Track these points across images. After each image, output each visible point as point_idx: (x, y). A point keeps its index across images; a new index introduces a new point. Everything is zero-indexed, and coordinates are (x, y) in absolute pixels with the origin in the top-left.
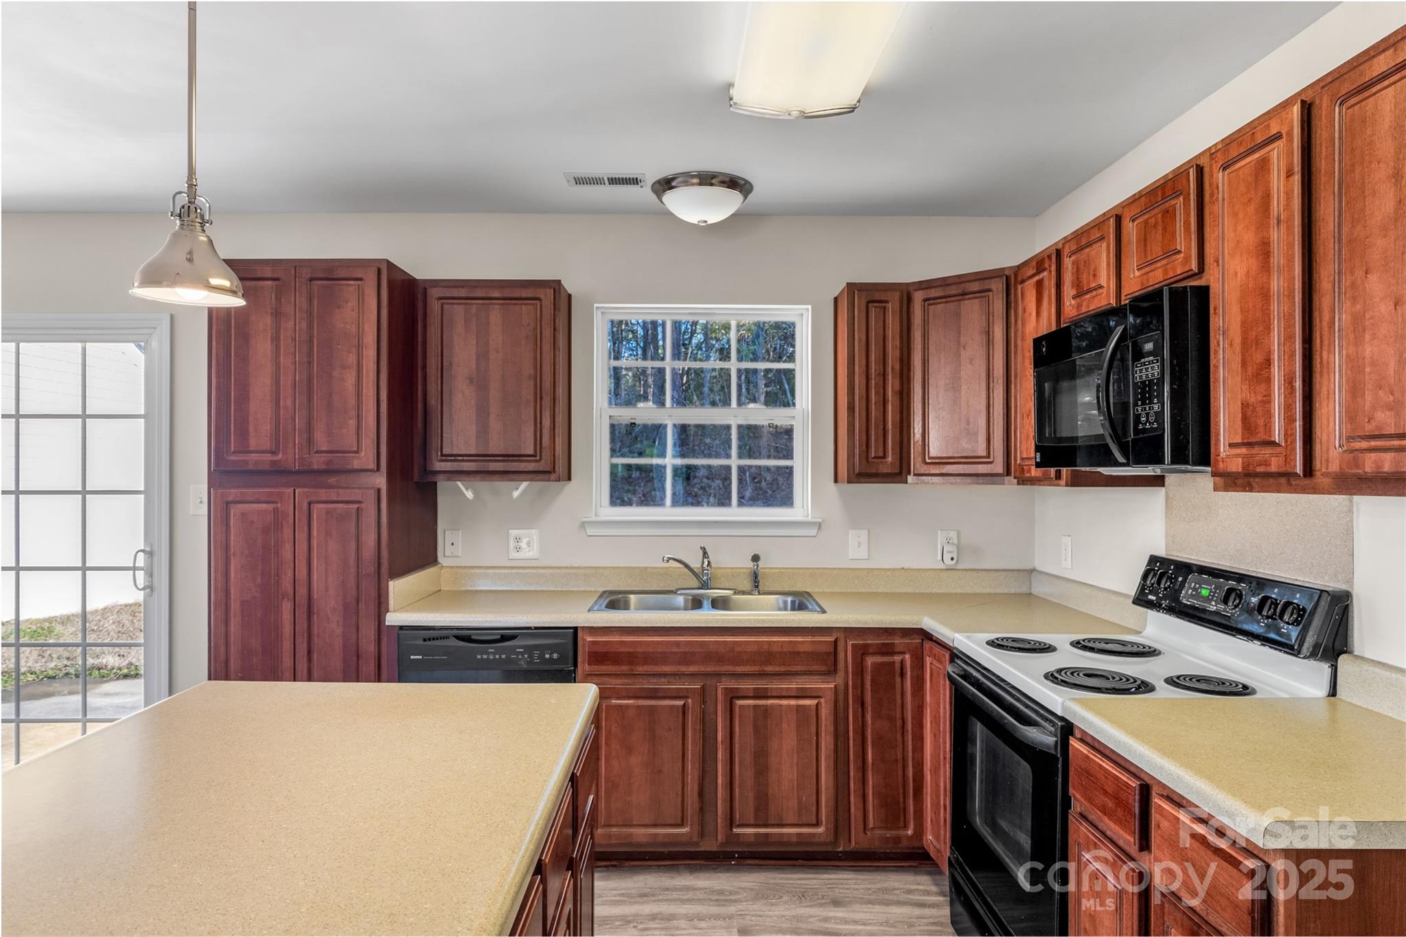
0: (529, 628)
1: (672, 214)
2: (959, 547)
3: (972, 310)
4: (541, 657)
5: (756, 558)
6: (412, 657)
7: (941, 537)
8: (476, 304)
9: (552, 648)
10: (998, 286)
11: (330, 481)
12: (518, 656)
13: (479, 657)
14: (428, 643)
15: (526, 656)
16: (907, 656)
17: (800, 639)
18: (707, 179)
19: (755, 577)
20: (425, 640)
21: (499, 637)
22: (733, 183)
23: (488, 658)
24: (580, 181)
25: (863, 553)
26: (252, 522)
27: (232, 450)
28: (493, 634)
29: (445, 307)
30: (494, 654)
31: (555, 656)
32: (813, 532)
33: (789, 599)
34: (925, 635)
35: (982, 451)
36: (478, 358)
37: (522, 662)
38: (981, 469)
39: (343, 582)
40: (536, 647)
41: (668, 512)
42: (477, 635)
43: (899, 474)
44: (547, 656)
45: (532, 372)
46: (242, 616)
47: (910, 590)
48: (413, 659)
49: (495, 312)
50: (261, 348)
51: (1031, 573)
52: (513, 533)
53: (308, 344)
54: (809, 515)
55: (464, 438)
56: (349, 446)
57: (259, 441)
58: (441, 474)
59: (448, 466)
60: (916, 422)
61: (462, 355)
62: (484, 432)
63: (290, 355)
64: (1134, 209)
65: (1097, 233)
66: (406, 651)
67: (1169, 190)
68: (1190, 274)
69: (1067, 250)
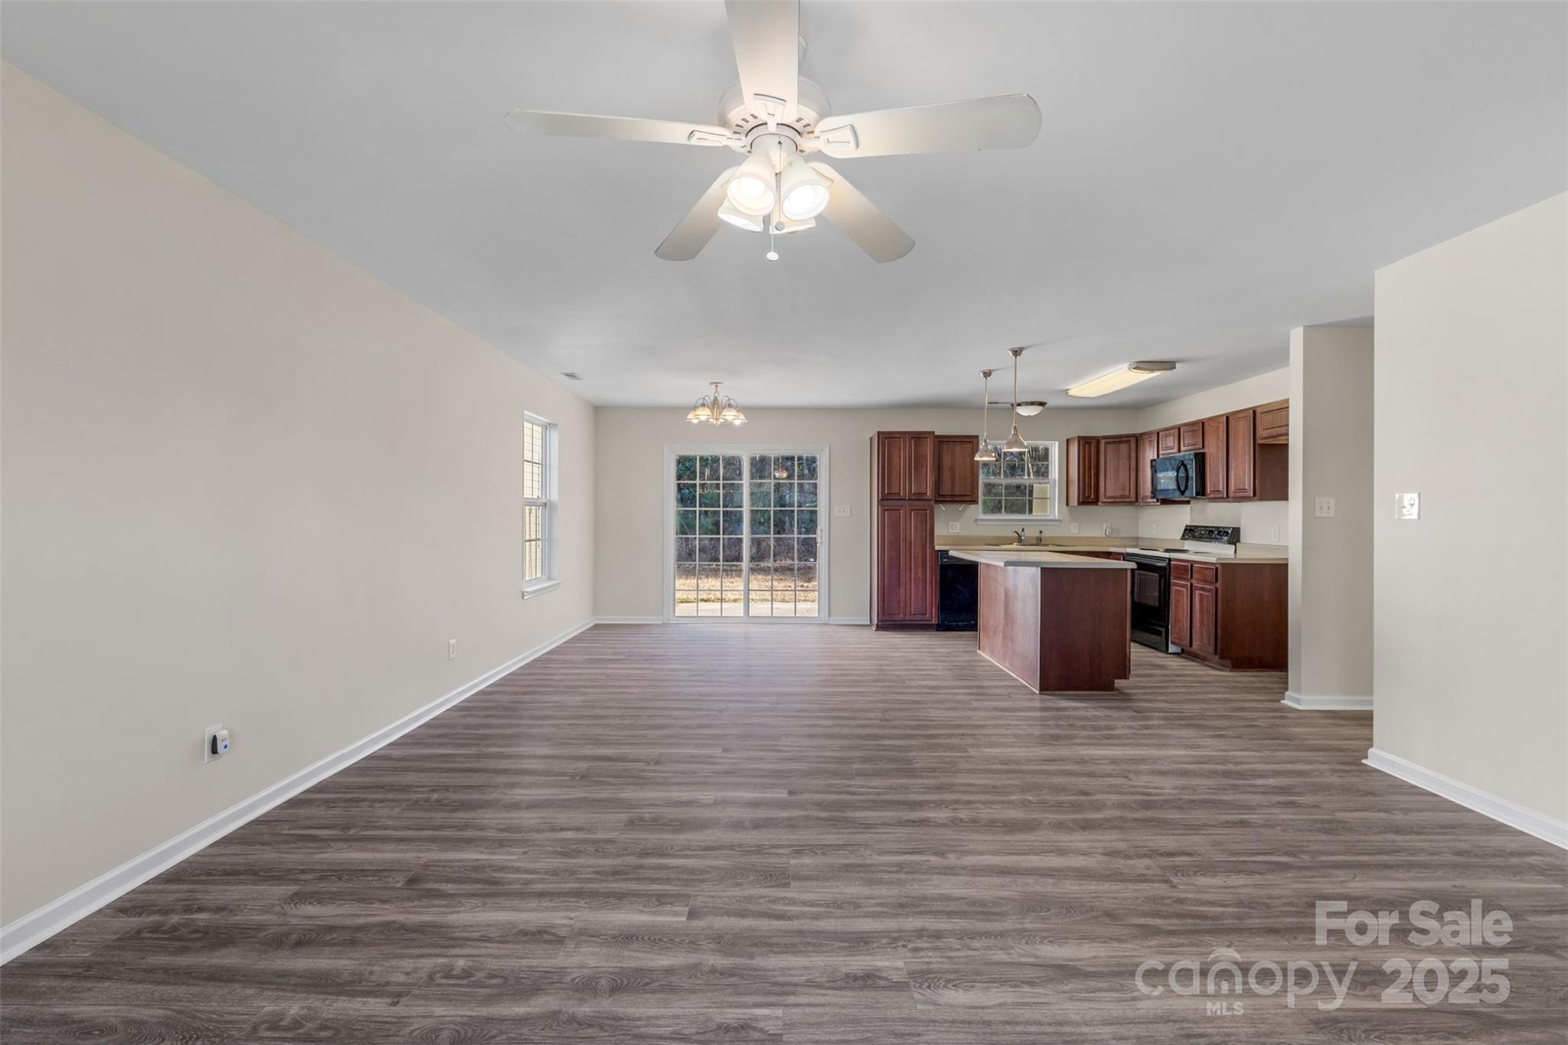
1: (1018, 413)
2: (1112, 529)
3: (1124, 447)
5: (1041, 532)
7: (1105, 526)
8: (951, 444)
10: (1133, 440)
18: (1033, 404)
19: (1040, 539)
22: (1042, 404)
25: (1076, 531)
26: (894, 517)
27: (886, 493)
29: (941, 445)
32: (1058, 523)
35: (1127, 494)
36: (952, 461)
38: (1128, 500)
39: (921, 536)
41: (1004, 516)
43: (1095, 502)
45: (970, 467)
49: (958, 448)
50: (895, 460)
51: (1138, 538)
52: (950, 524)
53: (910, 458)
54: (1057, 518)
55: (946, 489)
56: (924, 491)
57: (895, 490)
58: (937, 502)
59: (941, 499)
60: (1102, 484)
61: (947, 461)
62: (953, 487)
63: (905, 462)
64: (1185, 428)
65: (1172, 431)
66: (943, 558)
67: (1195, 426)
68: (1201, 449)
69: (1162, 433)
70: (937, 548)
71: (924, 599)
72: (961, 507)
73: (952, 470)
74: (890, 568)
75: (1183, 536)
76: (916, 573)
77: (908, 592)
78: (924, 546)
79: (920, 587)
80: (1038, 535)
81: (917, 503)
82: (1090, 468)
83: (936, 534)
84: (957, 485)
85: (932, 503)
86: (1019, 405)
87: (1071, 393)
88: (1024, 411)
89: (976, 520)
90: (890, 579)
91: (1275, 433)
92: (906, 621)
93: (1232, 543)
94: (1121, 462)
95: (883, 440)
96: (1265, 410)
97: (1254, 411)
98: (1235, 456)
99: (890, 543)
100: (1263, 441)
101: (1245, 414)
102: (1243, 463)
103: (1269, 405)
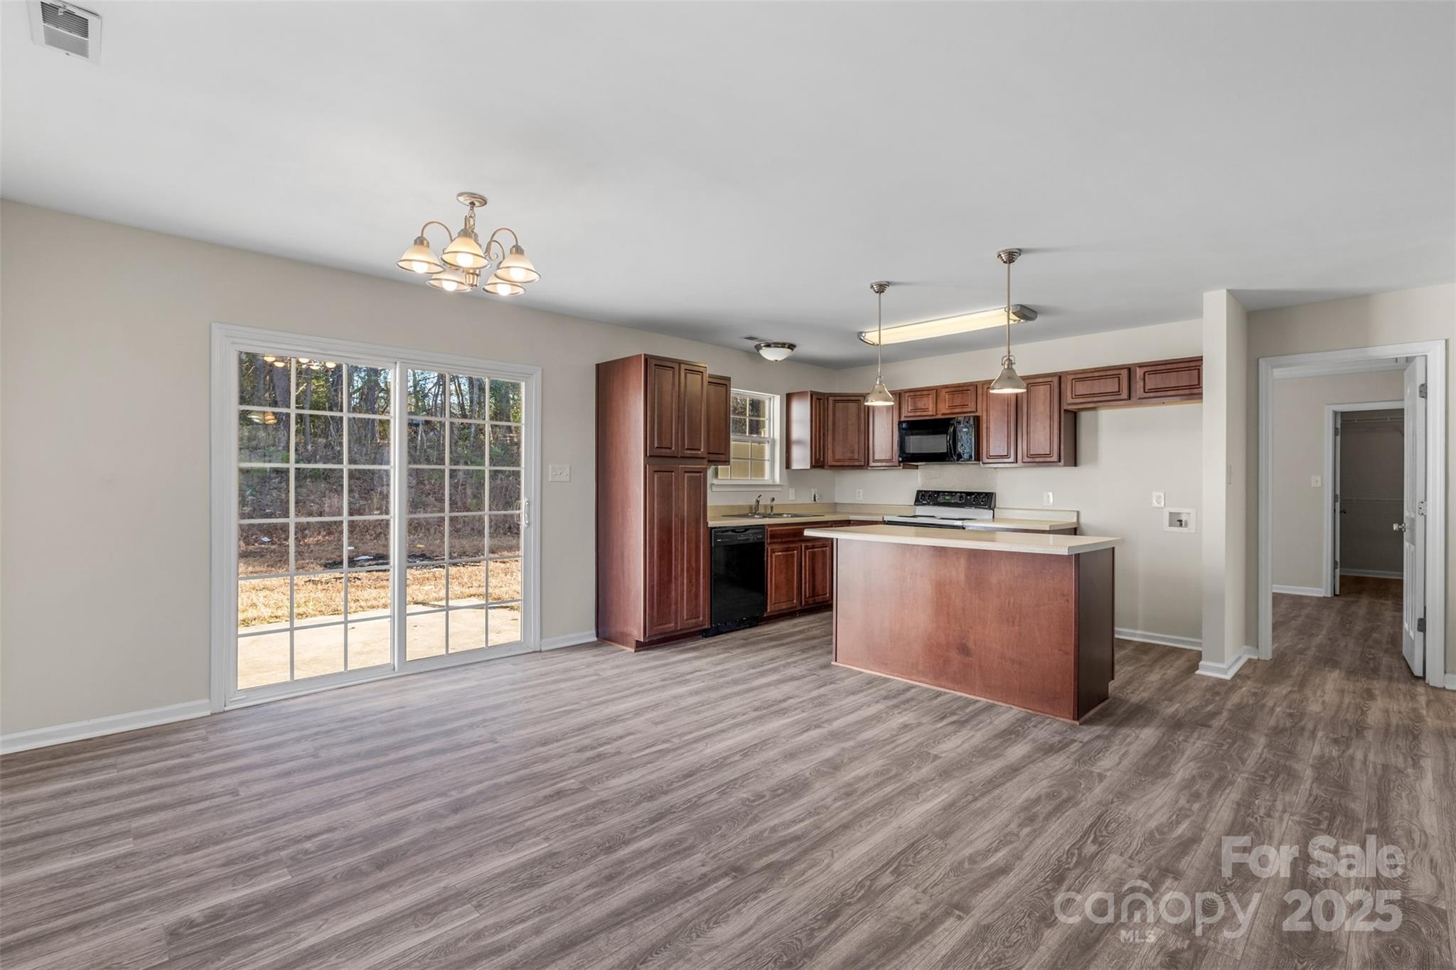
0: (753, 526)
1: (762, 356)
3: (852, 407)
4: (757, 537)
5: (773, 500)
6: (717, 540)
9: (759, 533)
10: (862, 399)
11: (689, 462)
12: (750, 537)
13: (739, 538)
14: (723, 534)
15: (753, 537)
18: (783, 345)
20: (722, 532)
21: (744, 530)
22: (791, 347)
23: (742, 539)
26: (664, 481)
27: (655, 446)
30: (743, 537)
31: (761, 536)
32: (780, 489)
35: (856, 457)
37: (751, 540)
38: (857, 464)
39: (695, 508)
42: (737, 529)
43: (822, 465)
44: (759, 537)
45: (723, 417)
50: (666, 399)
51: (836, 504)
54: (778, 482)
56: (697, 446)
57: (666, 442)
58: (710, 461)
60: (829, 445)
63: (677, 404)
64: (948, 390)
65: (926, 393)
66: (716, 537)
67: (965, 388)
68: (974, 412)
69: (907, 394)
70: (711, 524)
71: (697, 595)
75: (916, 501)
76: (689, 561)
77: (680, 590)
78: (697, 521)
79: (693, 580)
80: (769, 502)
81: (691, 462)
82: (820, 427)
83: (709, 503)
85: (705, 462)
86: (768, 346)
87: (867, 336)
88: (770, 355)
91: (1096, 399)
92: (677, 631)
93: (990, 508)
94: (849, 422)
95: (654, 367)
96: (1079, 376)
97: (1060, 377)
98: (1032, 421)
99: (660, 520)
100: (1070, 408)
101: (1050, 379)
102: (1044, 428)
103: (1084, 371)
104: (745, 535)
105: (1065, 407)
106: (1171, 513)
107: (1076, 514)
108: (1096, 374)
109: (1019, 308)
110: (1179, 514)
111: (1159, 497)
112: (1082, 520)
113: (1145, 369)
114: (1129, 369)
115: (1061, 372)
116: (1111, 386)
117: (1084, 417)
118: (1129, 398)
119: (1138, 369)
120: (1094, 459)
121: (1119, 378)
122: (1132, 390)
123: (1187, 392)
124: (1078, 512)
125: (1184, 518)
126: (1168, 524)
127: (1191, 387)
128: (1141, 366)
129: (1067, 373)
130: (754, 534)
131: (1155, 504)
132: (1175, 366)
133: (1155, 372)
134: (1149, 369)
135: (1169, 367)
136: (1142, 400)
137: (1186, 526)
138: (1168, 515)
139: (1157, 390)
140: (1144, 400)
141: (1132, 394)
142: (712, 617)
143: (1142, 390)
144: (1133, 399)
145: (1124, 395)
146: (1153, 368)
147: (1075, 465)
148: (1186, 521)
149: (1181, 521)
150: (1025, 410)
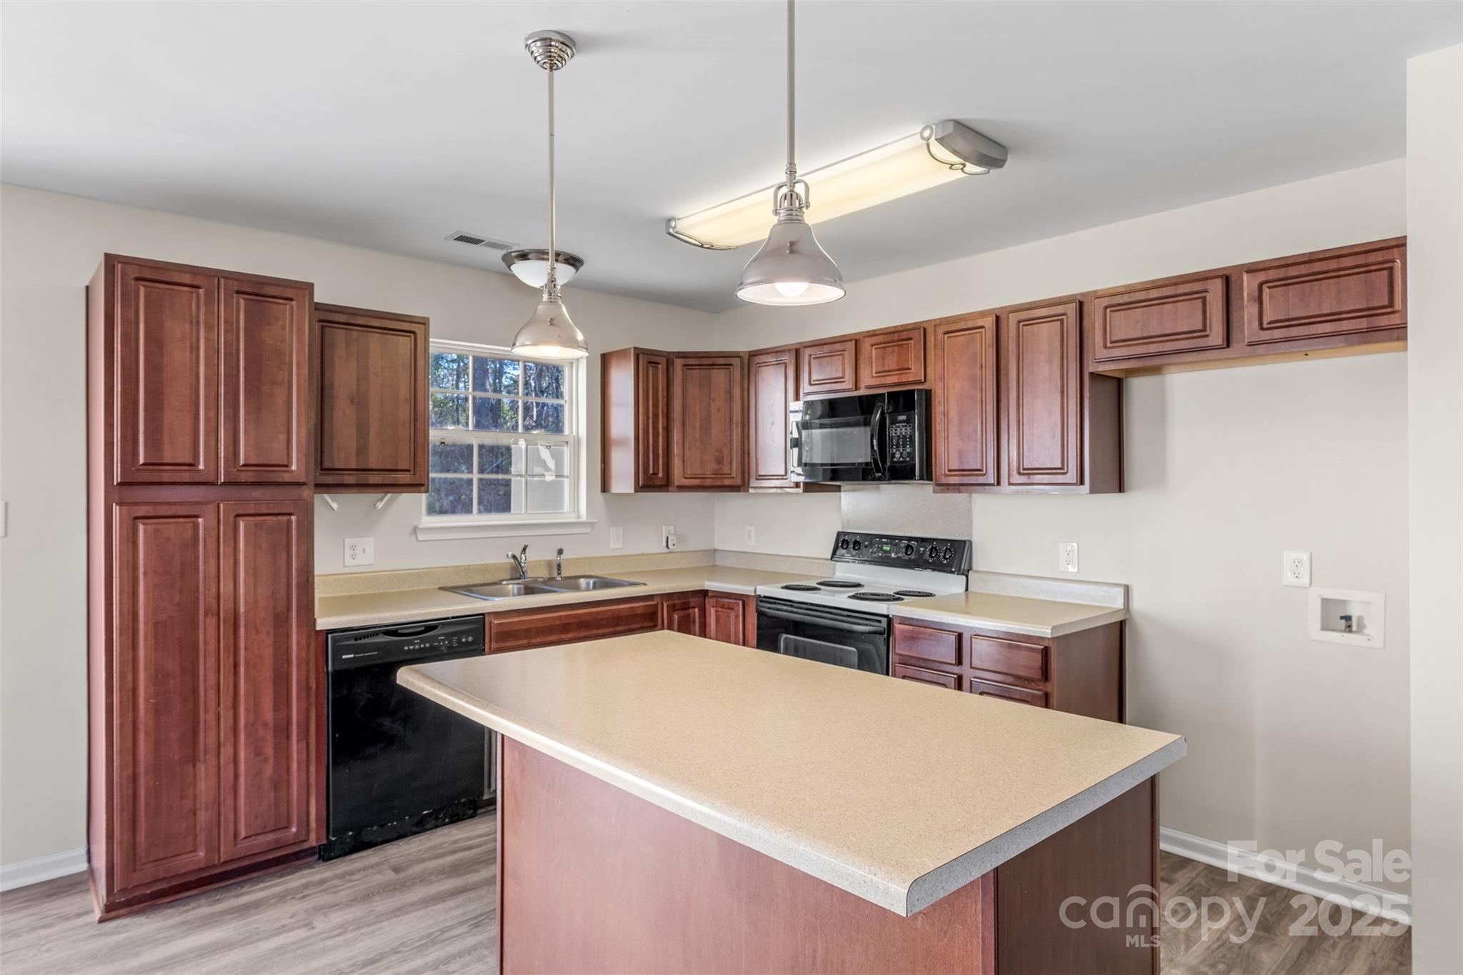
0: (448, 618)
1: (515, 276)
2: (676, 537)
3: (718, 376)
4: (459, 641)
5: (560, 552)
6: (344, 657)
7: (665, 530)
8: (357, 330)
9: (466, 633)
10: (737, 364)
11: (254, 494)
12: (439, 643)
13: (406, 648)
14: (359, 642)
15: (446, 642)
16: (696, 610)
17: (636, 605)
20: (356, 640)
21: (423, 628)
22: (574, 261)
23: (414, 649)
24: (462, 239)
25: (620, 544)
26: (168, 539)
27: (141, 461)
28: (419, 627)
29: (327, 330)
30: (420, 644)
31: (470, 639)
32: (588, 530)
33: (592, 581)
34: (704, 593)
35: (726, 470)
36: (358, 380)
37: (443, 648)
38: (727, 482)
39: (273, 593)
40: (455, 634)
41: (475, 519)
42: (401, 629)
43: (666, 486)
44: (464, 640)
45: (408, 396)
46: (156, 637)
47: (650, 569)
48: (346, 659)
49: (375, 340)
50: (177, 356)
51: (715, 550)
52: (348, 542)
53: (232, 356)
54: (584, 518)
55: (343, 452)
56: (277, 458)
57: (175, 451)
58: (321, 487)
59: (329, 479)
60: (676, 449)
61: (344, 377)
62: (362, 449)
63: (212, 365)
64: (874, 340)
65: (838, 346)
66: (338, 651)
67: (904, 335)
68: (919, 382)
69: (808, 351)
70: (323, 623)
71: (280, 783)
72: (383, 501)
73: (360, 402)
74: (158, 710)
75: (834, 553)
76: (255, 709)
77: (227, 774)
78: (281, 621)
79: (269, 750)
80: (553, 556)
81: (257, 493)
82: (656, 415)
84: (374, 442)
85: (307, 490)
86: (524, 256)
87: (681, 226)
88: (532, 274)
89: (415, 530)
90: (157, 745)
91: (1153, 348)
92: (214, 866)
93: (959, 572)
94: (714, 406)
95: (133, 282)
96: (1119, 300)
97: (1081, 304)
98: (1027, 400)
99: (160, 629)
100: (1101, 368)
101: (1059, 309)
102: (1050, 413)
103: (1130, 290)
104: (423, 641)
105: (1091, 367)
106: (1325, 602)
107: (1121, 591)
108: (1155, 293)
109: (950, 128)
110: (1344, 602)
111: (1297, 563)
112: (1137, 604)
113: (1262, 277)
114: (1228, 279)
115: (1083, 294)
116: (1184, 317)
117: (1138, 388)
118: (1228, 342)
119: (1245, 276)
120: (1159, 477)
121: (1204, 299)
122: (1234, 325)
123: (1363, 324)
124: (1127, 589)
125: (1354, 612)
126: (1319, 626)
127: (1371, 312)
128: (1252, 269)
129: (1096, 295)
130: (448, 636)
131: (1289, 578)
132: (1332, 264)
133: (1285, 282)
134: (1271, 275)
135: (1317, 267)
136: (1261, 347)
137: (1360, 630)
138: (1318, 604)
139: (1287, 323)
140: (1261, 349)
141: (1235, 335)
142: (328, 821)
143: (1256, 323)
144: (1234, 346)
145: (1216, 337)
146: (1282, 273)
147: (1121, 488)
148: (1360, 619)
149: (1348, 618)
150: (1013, 375)
